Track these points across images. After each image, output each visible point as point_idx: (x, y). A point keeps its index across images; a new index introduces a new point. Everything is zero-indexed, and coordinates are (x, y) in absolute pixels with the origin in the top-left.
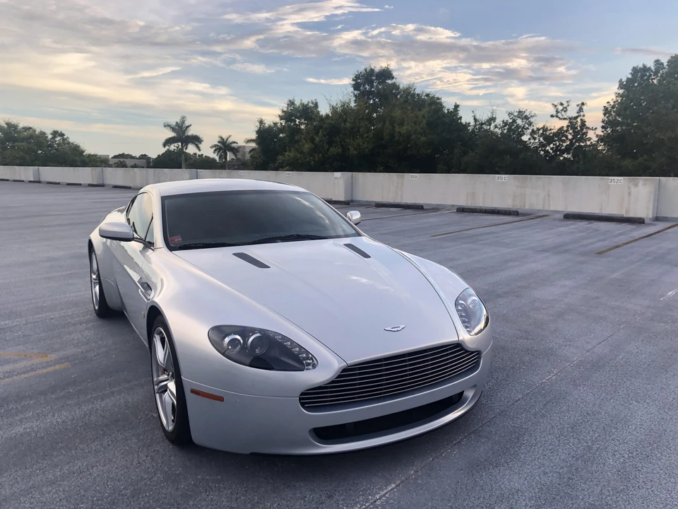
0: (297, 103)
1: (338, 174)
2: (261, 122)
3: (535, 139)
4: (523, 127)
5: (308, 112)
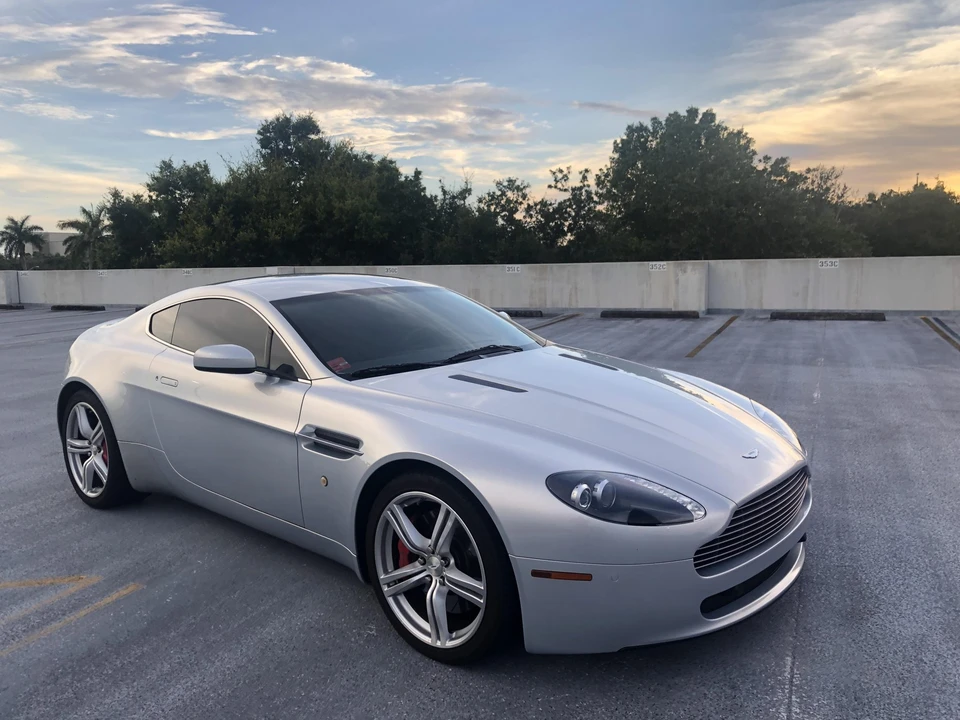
1: (272, 270)
2: (116, 194)
3: (531, 216)
4: (516, 202)
5: (196, 178)
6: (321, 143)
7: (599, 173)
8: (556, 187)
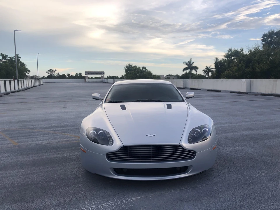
0: (233, 50)
1: (243, 80)
2: (217, 59)
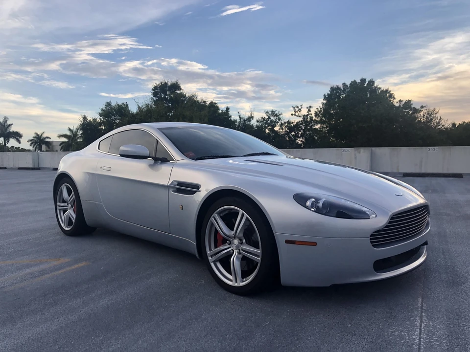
3: (283, 129)
4: (275, 121)
5: (122, 110)
6: (182, 95)
7: (316, 110)
8: (295, 115)
